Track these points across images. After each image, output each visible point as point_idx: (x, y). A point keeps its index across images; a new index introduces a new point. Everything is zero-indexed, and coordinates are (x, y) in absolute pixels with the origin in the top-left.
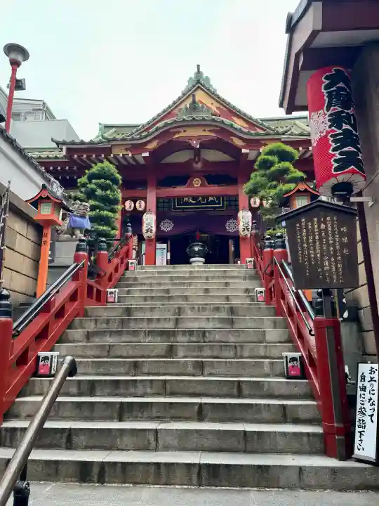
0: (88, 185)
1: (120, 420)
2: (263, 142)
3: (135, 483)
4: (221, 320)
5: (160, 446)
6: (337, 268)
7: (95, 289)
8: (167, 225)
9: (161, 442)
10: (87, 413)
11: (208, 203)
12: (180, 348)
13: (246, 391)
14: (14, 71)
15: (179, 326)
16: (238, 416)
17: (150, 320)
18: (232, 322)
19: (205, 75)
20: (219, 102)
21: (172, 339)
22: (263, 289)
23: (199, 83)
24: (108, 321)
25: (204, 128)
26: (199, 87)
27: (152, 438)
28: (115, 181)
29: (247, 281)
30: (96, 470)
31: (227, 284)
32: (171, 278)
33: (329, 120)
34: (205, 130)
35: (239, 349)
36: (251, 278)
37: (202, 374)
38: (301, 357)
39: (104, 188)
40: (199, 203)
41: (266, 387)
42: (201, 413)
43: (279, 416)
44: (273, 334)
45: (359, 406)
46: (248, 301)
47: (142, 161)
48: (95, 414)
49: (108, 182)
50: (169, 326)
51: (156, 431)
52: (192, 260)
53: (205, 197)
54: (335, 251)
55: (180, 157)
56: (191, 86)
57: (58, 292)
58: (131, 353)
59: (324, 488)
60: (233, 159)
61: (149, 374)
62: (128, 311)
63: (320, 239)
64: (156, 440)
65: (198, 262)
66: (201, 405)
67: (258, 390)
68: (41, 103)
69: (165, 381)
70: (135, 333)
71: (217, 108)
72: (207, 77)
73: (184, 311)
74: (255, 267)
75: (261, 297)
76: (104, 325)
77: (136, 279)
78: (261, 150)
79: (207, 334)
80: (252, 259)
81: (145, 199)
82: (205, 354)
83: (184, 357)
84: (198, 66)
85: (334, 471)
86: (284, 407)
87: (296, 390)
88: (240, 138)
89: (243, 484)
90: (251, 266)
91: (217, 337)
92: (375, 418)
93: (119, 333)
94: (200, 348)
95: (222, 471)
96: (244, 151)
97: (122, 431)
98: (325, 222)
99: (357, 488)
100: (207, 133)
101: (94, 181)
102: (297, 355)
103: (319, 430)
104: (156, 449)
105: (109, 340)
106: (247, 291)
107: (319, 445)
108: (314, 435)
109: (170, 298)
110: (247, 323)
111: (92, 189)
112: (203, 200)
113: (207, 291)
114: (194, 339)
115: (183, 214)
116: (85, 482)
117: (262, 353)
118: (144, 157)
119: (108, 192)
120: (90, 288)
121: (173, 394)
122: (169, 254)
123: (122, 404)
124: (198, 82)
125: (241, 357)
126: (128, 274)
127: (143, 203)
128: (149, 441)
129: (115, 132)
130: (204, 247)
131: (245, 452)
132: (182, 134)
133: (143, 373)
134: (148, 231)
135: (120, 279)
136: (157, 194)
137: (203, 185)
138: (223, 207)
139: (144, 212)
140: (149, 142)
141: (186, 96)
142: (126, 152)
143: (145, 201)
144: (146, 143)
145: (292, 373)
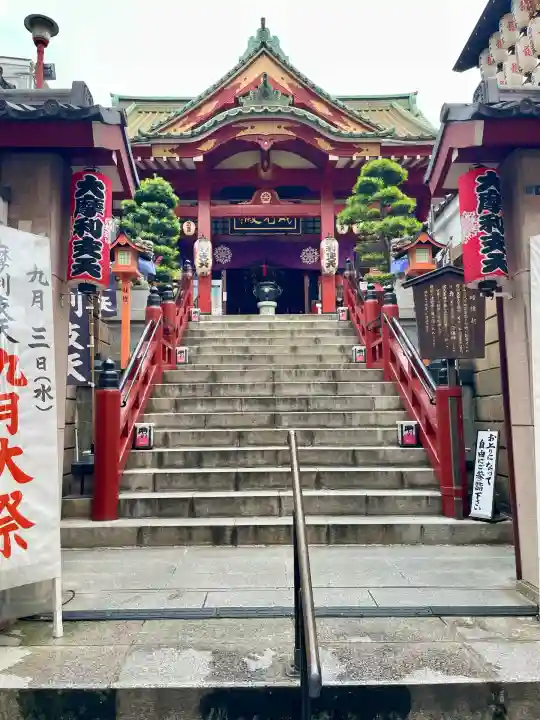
0: (137, 210)
1: (237, 490)
2: (357, 147)
3: (267, 544)
4: (324, 386)
5: (284, 512)
6: (463, 338)
7: (167, 349)
8: (223, 255)
9: (284, 508)
10: (201, 484)
11: (276, 225)
12: (284, 418)
13: (361, 460)
14: (40, 53)
15: (277, 393)
16: (356, 482)
17: (242, 387)
18: (335, 388)
19: (272, 34)
20: (292, 77)
21: (272, 408)
22: (363, 348)
23: (264, 47)
24: (194, 388)
25: (279, 123)
26: (263, 53)
27: (275, 504)
28: (171, 204)
29: (341, 336)
31: (317, 340)
32: (248, 333)
33: (480, 223)
34: (279, 127)
35: (348, 417)
36: (346, 332)
37: (312, 444)
38: (417, 426)
39: (161, 215)
40: (265, 224)
41: (381, 455)
42: (319, 482)
43: (396, 483)
44: (384, 401)
45: (477, 470)
46: (343, 362)
47: (193, 167)
48: (211, 485)
49: (163, 205)
50: (266, 393)
51: (279, 499)
52: (260, 304)
53: (274, 217)
54: (463, 319)
55: (244, 161)
56: (252, 50)
58: (229, 423)
59: (443, 542)
62: (214, 376)
63: (449, 307)
64: (280, 506)
65: (268, 307)
66: (318, 473)
67: (373, 458)
69: (277, 451)
70: (230, 401)
71: (290, 85)
72: (274, 37)
73: (279, 377)
74: (349, 318)
75: (360, 357)
76: (190, 392)
77: (202, 333)
78: (354, 158)
79: (310, 402)
80: (346, 308)
81: (195, 220)
82: (312, 423)
84: (263, 20)
85: (452, 527)
86: (402, 473)
87: (412, 458)
88: (327, 139)
89: (369, 541)
90: (344, 316)
91: (322, 405)
92: (492, 481)
93: (212, 401)
94: (306, 417)
95: (349, 531)
96: (332, 158)
98: (454, 290)
99: (474, 542)
100: (283, 131)
101: (144, 204)
102: (413, 423)
103: (438, 494)
104: (280, 515)
105: (201, 409)
106: (342, 348)
107: (437, 506)
108: (433, 498)
111: (142, 215)
112: (271, 220)
113: (294, 349)
114: (296, 408)
115: (244, 239)
116: (218, 544)
117: (372, 420)
118: (196, 163)
119: (165, 220)
122: (225, 294)
123: (236, 474)
124: (263, 44)
125: (351, 426)
126: (192, 326)
127: (193, 227)
128: (272, 507)
129: (136, 108)
130: (276, 287)
131: (367, 515)
132: (248, 132)
133: (250, 445)
134: (202, 265)
135: (185, 334)
136: (211, 212)
137: (273, 202)
138: (297, 230)
139: (195, 237)
140: (204, 141)
141: (245, 65)
142: (170, 155)
143: (196, 222)
144: (200, 143)
145: (407, 441)
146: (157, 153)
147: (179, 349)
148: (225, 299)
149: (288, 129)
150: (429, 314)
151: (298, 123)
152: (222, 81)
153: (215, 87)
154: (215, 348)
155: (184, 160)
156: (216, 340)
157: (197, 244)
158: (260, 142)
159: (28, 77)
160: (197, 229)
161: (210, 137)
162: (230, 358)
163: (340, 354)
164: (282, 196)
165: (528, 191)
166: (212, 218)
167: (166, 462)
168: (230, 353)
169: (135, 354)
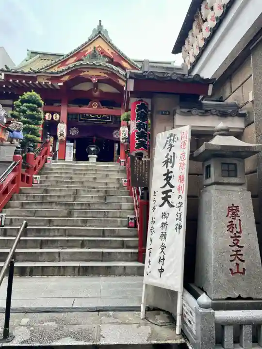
0: (21, 107)
1: (41, 248)
3: (48, 276)
4: (100, 197)
5: (61, 260)
7: (26, 176)
8: (74, 131)
9: (61, 258)
11: (101, 118)
12: (75, 213)
13: (106, 234)
15: (76, 200)
16: (101, 245)
17: (59, 197)
18: (105, 199)
19: (104, 29)
20: (113, 49)
21: (71, 207)
22: (126, 180)
23: (100, 34)
24: (34, 197)
26: (100, 37)
27: (57, 256)
28: (39, 105)
29: (119, 173)
30: (28, 270)
31: (107, 175)
32: (74, 170)
33: (136, 126)
34: (101, 72)
35: (106, 213)
36: (122, 172)
37: (86, 226)
38: (135, 218)
39: (33, 109)
40: (96, 118)
41: (117, 232)
42: (83, 244)
43: (120, 245)
44: (125, 206)
46: (117, 186)
47: (58, 88)
48: (28, 245)
49: (35, 105)
50: (70, 200)
51: (59, 253)
52: (89, 156)
55: (85, 87)
56: (94, 35)
57: (5, 180)
58: (47, 215)
59: (134, 275)
60: (119, 92)
61: (57, 226)
62: (46, 191)
64: (59, 256)
65: (93, 158)
66: (83, 241)
67: (113, 233)
69: (66, 229)
70: (51, 204)
71: (112, 53)
72: (106, 30)
73: (79, 192)
74: (125, 165)
75: (125, 184)
76: (32, 199)
77: (52, 169)
79: (91, 205)
80: (123, 160)
82: (88, 215)
83: (78, 217)
84: (100, 21)
86: (123, 241)
87: (131, 234)
88: (123, 80)
89: (99, 274)
90: (123, 164)
91: (96, 207)
93: (41, 203)
95: (90, 269)
97: (41, 253)
101: (25, 104)
102: (133, 216)
103: (137, 251)
104: (59, 261)
105: (35, 207)
106: (118, 179)
107: (136, 258)
108: (134, 253)
109: (72, 182)
110: (113, 199)
111: (23, 110)
112: (99, 116)
113: (95, 179)
114: (84, 208)
115: (85, 124)
116: (23, 276)
117: (118, 215)
118: (59, 86)
119: (35, 113)
120: (23, 176)
121: (69, 236)
122: (75, 150)
123: (42, 240)
124: (100, 33)
125: (107, 218)
126: (47, 165)
127: (58, 116)
128: (55, 257)
129: (40, 57)
131: (102, 261)
132: (86, 73)
133: (54, 226)
134: (61, 135)
135: (41, 169)
136: (67, 109)
137: (99, 107)
138: (112, 122)
139: (58, 122)
140: (64, 75)
141: (91, 41)
142: (47, 81)
143: (60, 114)
144: (62, 77)
145: (130, 225)
146: (40, 80)
147: (35, 176)
148: (75, 152)
149: (105, 73)
150: (136, 166)
151: (109, 71)
152: (79, 48)
153: (75, 51)
155: (54, 84)
156: (57, 173)
157: (59, 125)
158: (91, 79)
160: (60, 118)
161: (67, 74)
162: (61, 182)
163: (116, 182)
164: (103, 105)
165: (158, 112)
167: (8, 233)
168: (62, 180)
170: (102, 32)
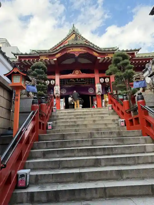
2: (106, 54)
7: (42, 123)
8: (64, 91)
11: (80, 81)
22: (123, 120)
25: (81, 48)
26: (74, 33)
31: (102, 117)
32: (75, 115)
36: (112, 114)
37: (122, 178)
40: (76, 81)
47: (53, 63)
53: (79, 79)
56: (71, 32)
68: (5, 40)
72: (77, 29)
74: (113, 109)
75: (123, 124)
77: (57, 116)
78: (106, 58)
80: (111, 105)
84: (73, 25)
88: (97, 52)
90: (110, 108)
96: (98, 58)
106: (114, 120)
112: (78, 80)
115: (70, 86)
120: (40, 123)
124: (74, 31)
126: (53, 114)
130: (82, 100)
132: (71, 50)
134: (56, 93)
135: (50, 117)
136: (59, 77)
137: (79, 73)
138: (87, 83)
141: (69, 36)
143: (55, 80)
146: (42, 58)
147: (49, 123)
148: (65, 105)
149: (84, 49)
152: (62, 41)
153: (60, 43)
154: (63, 122)
155: (50, 60)
156: (63, 119)
157: (55, 87)
158: (75, 54)
159: (5, 43)
160: (55, 83)
161: (59, 52)
162: (69, 126)
163: (113, 123)
166: (60, 79)
168: (68, 124)
169: (21, 129)
170: (75, 31)
